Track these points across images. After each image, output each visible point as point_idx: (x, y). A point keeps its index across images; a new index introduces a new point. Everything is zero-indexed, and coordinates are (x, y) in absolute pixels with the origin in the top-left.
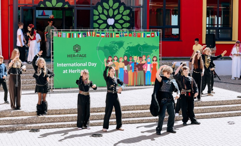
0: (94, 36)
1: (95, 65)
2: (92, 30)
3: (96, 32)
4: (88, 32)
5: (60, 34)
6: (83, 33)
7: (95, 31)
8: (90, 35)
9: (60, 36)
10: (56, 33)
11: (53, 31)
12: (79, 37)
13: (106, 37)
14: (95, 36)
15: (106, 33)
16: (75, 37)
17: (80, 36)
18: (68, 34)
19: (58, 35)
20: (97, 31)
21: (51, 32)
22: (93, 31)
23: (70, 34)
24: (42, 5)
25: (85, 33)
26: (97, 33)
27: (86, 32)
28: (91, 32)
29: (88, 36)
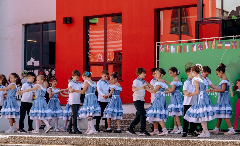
0: (213, 48)
1: (216, 95)
2: (210, 38)
3: (217, 41)
4: (206, 43)
5: (167, 48)
6: (198, 44)
7: (216, 39)
8: (208, 47)
9: (168, 52)
10: (163, 47)
11: (159, 44)
12: (192, 50)
13: (232, 48)
14: (215, 48)
15: (233, 42)
16: (188, 51)
17: (195, 49)
18: (178, 47)
19: (165, 50)
20: (218, 39)
21: (157, 45)
22: (212, 40)
23: (181, 47)
24: (233, 16)
25: (202, 44)
26: (219, 43)
27: (203, 42)
28: (210, 42)
29: (205, 48)
